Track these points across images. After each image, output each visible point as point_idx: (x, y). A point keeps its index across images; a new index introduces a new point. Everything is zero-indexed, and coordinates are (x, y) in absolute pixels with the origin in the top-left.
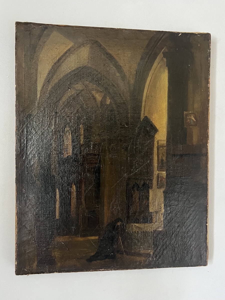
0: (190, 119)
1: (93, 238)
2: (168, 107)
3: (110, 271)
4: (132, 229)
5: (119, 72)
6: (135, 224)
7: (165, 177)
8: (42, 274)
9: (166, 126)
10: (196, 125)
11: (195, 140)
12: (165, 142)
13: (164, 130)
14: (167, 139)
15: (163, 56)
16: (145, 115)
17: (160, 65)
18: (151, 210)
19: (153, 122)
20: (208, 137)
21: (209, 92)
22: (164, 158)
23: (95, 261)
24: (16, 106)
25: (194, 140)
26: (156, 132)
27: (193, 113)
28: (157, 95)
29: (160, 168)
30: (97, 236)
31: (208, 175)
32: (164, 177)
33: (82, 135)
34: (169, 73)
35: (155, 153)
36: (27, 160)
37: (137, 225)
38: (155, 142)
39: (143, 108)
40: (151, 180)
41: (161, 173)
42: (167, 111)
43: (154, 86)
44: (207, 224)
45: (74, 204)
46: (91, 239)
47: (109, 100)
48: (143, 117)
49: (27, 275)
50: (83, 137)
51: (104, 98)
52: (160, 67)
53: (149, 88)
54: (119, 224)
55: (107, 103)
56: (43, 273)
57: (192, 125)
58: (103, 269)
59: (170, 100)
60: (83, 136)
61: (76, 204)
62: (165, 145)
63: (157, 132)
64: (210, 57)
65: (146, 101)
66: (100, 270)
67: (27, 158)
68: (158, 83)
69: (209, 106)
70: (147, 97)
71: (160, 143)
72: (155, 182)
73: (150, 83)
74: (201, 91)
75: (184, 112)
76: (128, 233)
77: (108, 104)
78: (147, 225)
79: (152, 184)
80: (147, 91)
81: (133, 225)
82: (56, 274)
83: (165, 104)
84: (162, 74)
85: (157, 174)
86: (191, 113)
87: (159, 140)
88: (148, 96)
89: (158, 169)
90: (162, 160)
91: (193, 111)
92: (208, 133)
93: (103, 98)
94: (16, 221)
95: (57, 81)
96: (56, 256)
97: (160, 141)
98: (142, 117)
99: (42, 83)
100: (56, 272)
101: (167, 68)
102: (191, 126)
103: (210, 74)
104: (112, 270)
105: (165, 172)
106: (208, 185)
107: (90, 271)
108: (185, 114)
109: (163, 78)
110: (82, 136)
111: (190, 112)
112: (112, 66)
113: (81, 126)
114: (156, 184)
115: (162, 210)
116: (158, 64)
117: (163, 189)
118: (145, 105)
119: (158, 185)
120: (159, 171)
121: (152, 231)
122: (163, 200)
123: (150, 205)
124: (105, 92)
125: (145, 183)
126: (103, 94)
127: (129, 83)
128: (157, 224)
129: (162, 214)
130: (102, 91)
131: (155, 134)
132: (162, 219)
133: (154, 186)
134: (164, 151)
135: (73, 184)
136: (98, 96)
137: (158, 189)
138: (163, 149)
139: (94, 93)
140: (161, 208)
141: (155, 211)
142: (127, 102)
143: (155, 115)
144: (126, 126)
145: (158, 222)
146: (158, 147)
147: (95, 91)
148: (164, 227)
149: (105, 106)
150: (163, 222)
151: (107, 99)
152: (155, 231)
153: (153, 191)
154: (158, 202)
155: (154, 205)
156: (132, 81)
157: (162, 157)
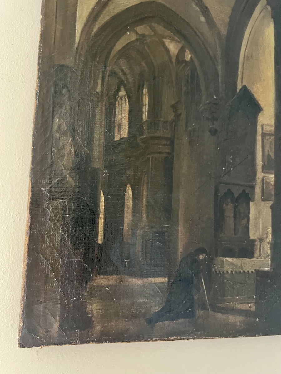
1: (159, 280)
2: (275, 77)
4: (222, 266)
5: (204, 16)
6: (227, 259)
7: (273, 183)
8: (67, 346)
9: (273, 104)
12: (273, 128)
13: (271, 110)
14: (275, 123)
15: (266, 3)
16: (243, 84)
17: (262, 14)
18: (252, 237)
19: (256, 96)
22: (272, 155)
23: (161, 323)
24: (39, 49)
26: (260, 112)
28: (259, 57)
29: (265, 169)
30: (165, 277)
32: (271, 183)
33: (146, 105)
34: (275, 27)
35: (259, 144)
36: (53, 139)
37: (230, 260)
38: (258, 127)
39: (240, 74)
40: (253, 187)
41: (268, 177)
42: (274, 82)
43: (255, 43)
45: (129, 219)
46: (155, 283)
47: (190, 56)
48: (241, 87)
49: (40, 347)
50: (147, 109)
51: (182, 51)
52: (264, 17)
53: (248, 45)
54: (201, 257)
55: (186, 60)
56: (70, 343)
58: (175, 337)
59: (277, 67)
60: (147, 107)
62: (273, 133)
63: (262, 112)
65: (243, 64)
66: (169, 338)
67: (51, 136)
68: (261, 39)
70: (246, 57)
71: (266, 129)
72: (258, 190)
73: (249, 37)
76: (216, 273)
77: (188, 60)
78: (247, 260)
79: (253, 193)
80: (245, 50)
81: (225, 261)
82: (92, 346)
83: (271, 71)
84: (266, 28)
85: (261, 177)
88: (248, 56)
89: (262, 170)
90: (269, 156)
93: (180, 51)
94: (27, 245)
96: (95, 312)
97: (265, 127)
98: (239, 87)
99: (85, 19)
100: (92, 341)
101: (272, 20)
104: (188, 339)
105: (273, 176)
107: (153, 341)
109: (267, 33)
112: (195, 6)
113: (145, 91)
114: (260, 194)
115: (269, 236)
116: (260, 13)
117: (270, 202)
118: (243, 69)
119: (263, 195)
120: (264, 173)
121: (253, 271)
122: (270, 220)
123: (250, 227)
124: (183, 42)
125: (244, 191)
126: (180, 46)
127: (219, 33)
128: (261, 259)
129: (268, 243)
130: (179, 41)
131: (258, 115)
132: (269, 252)
133: (256, 197)
134: (271, 142)
135: (128, 185)
136: (173, 47)
137: (263, 203)
138: (270, 138)
139: (167, 42)
140: (267, 234)
141: (258, 238)
142: (216, 60)
143: (258, 86)
144: (215, 98)
145: (262, 256)
146: (263, 135)
147: (169, 40)
148: (271, 265)
149: (184, 64)
150: (270, 257)
151: (186, 53)
152: (257, 271)
153: (256, 204)
154: (263, 224)
155: (256, 227)
156: (224, 31)
157: (268, 151)
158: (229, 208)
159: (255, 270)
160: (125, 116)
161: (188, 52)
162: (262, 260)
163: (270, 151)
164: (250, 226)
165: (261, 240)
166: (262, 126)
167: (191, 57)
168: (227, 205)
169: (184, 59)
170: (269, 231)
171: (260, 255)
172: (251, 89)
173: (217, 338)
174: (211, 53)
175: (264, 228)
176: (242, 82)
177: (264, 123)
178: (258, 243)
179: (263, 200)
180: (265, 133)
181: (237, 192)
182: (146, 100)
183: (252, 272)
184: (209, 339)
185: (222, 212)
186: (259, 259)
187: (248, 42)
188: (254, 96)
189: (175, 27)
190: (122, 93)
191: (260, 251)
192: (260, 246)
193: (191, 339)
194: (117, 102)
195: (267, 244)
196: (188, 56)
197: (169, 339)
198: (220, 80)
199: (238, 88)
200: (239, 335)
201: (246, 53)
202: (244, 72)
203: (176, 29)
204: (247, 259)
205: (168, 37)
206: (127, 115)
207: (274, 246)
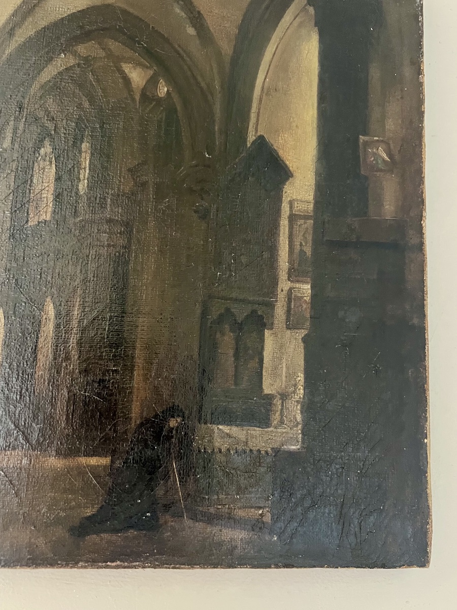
0: (374, 154)
1: (93, 461)
2: (319, 121)
3: (140, 570)
4: (211, 440)
5: (194, 26)
6: (221, 427)
7: (308, 299)
9: (312, 166)
10: (391, 171)
11: (389, 208)
12: (311, 206)
13: (309, 176)
14: (315, 198)
15: (306, 2)
16: (259, 134)
17: (298, 20)
18: (267, 390)
19: (281, 153)
20: (423, 202)
21: (424, 96)
22: (308, 250)
23: (95, 536)
25: (387, 207)
26: (287, 179)
27: (382, 141)
28: (290, 90)
29: (294, 274)
30: (106, 457)
31: (425, 302)
32: (305, 298)
33: (85, 168)
34: (321, 41)
35: (284, 233)
37: (225, 429)
38: (283, 205)
39: (253, 116)
40: (271, 306)
41: (298, 288)
42: (315, 131)
43: (283, 67)
44: (426, 441)
45: (47, 356)
46: (88, 466)
47: (166, 89)
48: (254, 138)
50: (87, 174)
51: (152, 82)
52: (301, 25)
53: (270, 71)
54: (173, 423)
55: (160, 95)
57: (381, 170)
58: (118, 563)
59: (323, 105)
60: (87, 171)
61: (51, 356)
62: (311, 213)
63: (291, 180)
64: (422, 15)
65: (261, 100)
68: (295, 61)
69: (422, 128)
70: (265, 91)
71: (299, 208)
72: (280, 311)
73: (273, 58)
74: (402, 90)
75: (361, 136)
76: (199, 451)
77: (163, 96)
78: (256, 431)
79: (271, 315)
80: (265, 79)
81: (216, 431)
83: (311, 113)
84: (304, 43)
85: (286, 288)
86: (377, 140)
87: (294, 200)
88: (269, 90)
89: (288, 277)
90: (302, 252)
91: (384, 137)
92: (422, 193)
93: (148, 82)
95: (31, 33)
97: (296, 203)
98: (251, 138)
101: (316, 29)
102: (377, 171)
103: (423, 52)
104: (144, 567)
105: (309, 286)
106: (426, 329)
107: (77, 568)
108: (361, 141)
109: (307, 52)
110: (85, 171)
111: (375, 138)
112: (178, 10)
113: (85, 146)
114: (284, 317)
115: (299, 389)
116: (295, 19)
117: (303, 331)
118: (259, 109)
119: (288, 319)
120: (292, 282)
121: (269, 449)
122: (302, 363)
123: (264, 373)
124: (155, 68)
125: (254, 312)
126: (150, 72)
127: (219, 54)
128: (284, 430)
129: (297, 402)
130: (149, 65)
131: (285, 184)
132: (299, 418)
133: (276, 322)
134: (307, 229)
135: (48, 299)
136: (137, 76)
137: (289, 332)
138: (305, 223)
139: (127, 68)
140: (295, 385)
141: (278, 393)
142: (212, 95)
143: (286, 136)
144: (207, 156)
145: (286, 424)
146: (292, 218)
147: (131, 65)
148: (303, 442)
149: (154, 103)
150: (300, 427)
151: (160, 85)
152: (277, 451)
153: (275, 334)
154: (288, 368)
155: (275, 374)
156: (227, 48)
157: (301, 245)
158: (227, 340)
159: (272, 449)
160: (48, 186)
161: (164, 83)
162: (285, 432)
163: (304, 244)
164: (264, 370)
165: (284, 396)
166: (291, 203)
167: (168, 91)
168: (223, 334)
169: (156, 94)
170: (299, 381)
171: (282, 422)
172: (272, 142)
173: (197, 568)
174: (203, 84)
175: (291, 376)
176: (256, 130)
177: (294, 198)
178: (278, 402)
179: (288, 328)
180: (295, 215)
181: (241, 312)
182: (86, 160)
183: (267, 452)
184: (182, 568)
185: (215, 346)
186: (279, 430)
187: (270, 66)
188: (278, 154)
189: (142, 44)
190: (46, 149)
191: (282, 414)
192: (282, 405)
193: (149, 567)
194: (36, 164)
195: (296, 404)
196: (163, 90)
197: (108, 565)
198: (216, 128)
199: (248, 139)
200: (238, 565)
201: (266, 85)
202: (261, 115)
203: (144, 47)
204: (258, 429)
205: (128, 60)
206: (53, 185)
207: (309, 408)
